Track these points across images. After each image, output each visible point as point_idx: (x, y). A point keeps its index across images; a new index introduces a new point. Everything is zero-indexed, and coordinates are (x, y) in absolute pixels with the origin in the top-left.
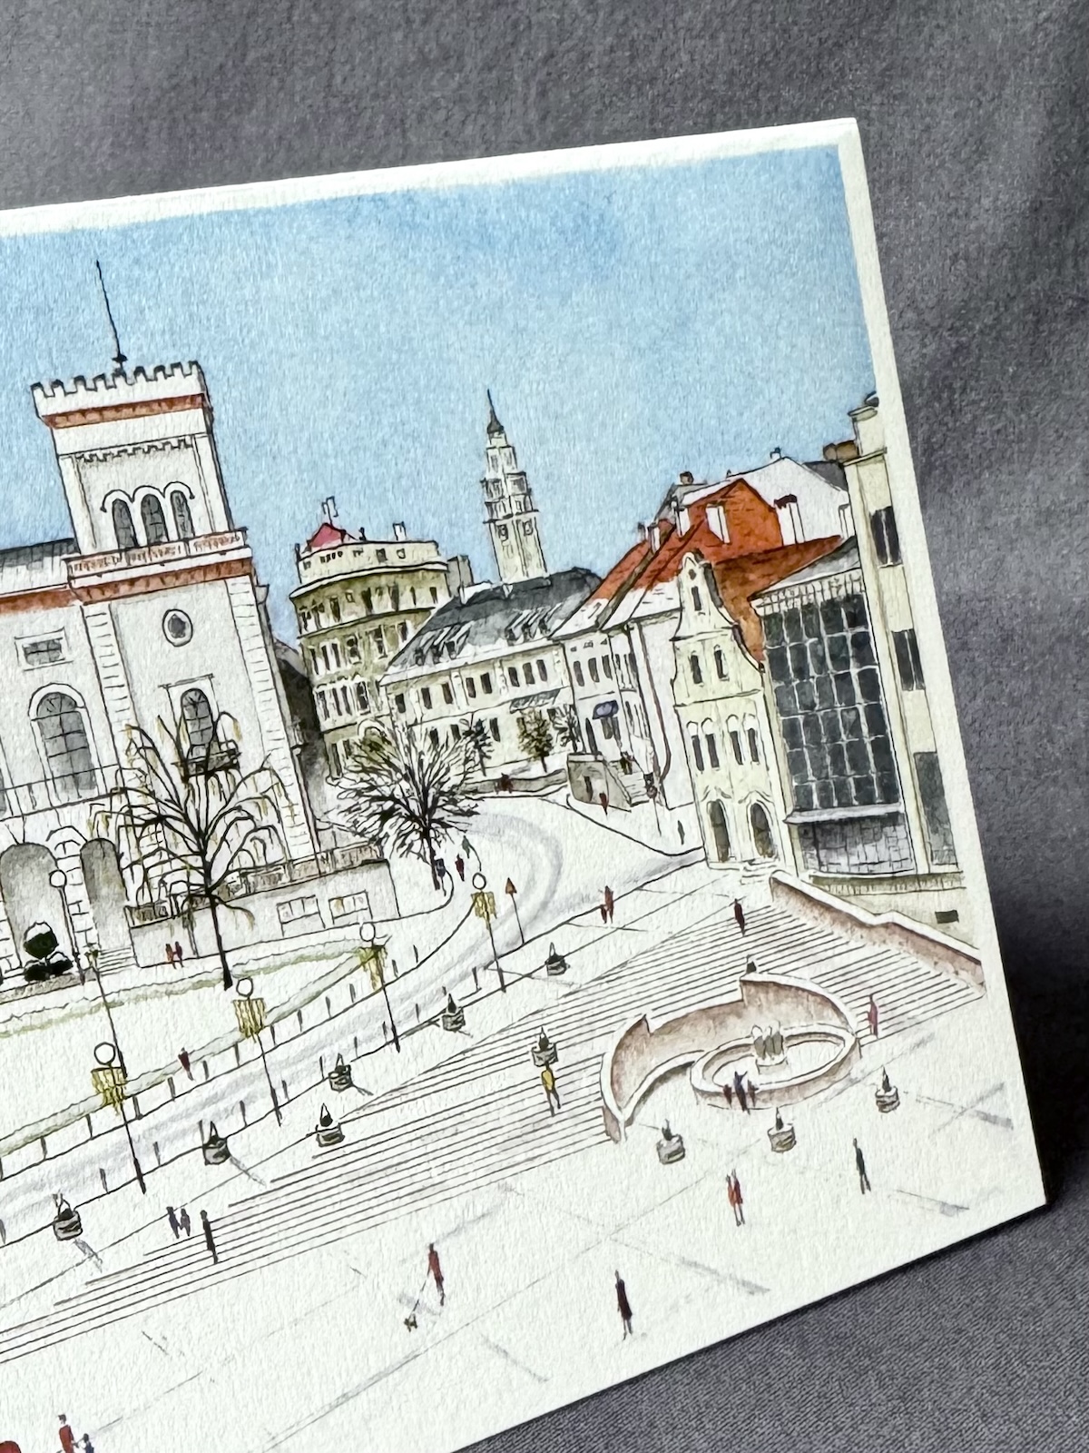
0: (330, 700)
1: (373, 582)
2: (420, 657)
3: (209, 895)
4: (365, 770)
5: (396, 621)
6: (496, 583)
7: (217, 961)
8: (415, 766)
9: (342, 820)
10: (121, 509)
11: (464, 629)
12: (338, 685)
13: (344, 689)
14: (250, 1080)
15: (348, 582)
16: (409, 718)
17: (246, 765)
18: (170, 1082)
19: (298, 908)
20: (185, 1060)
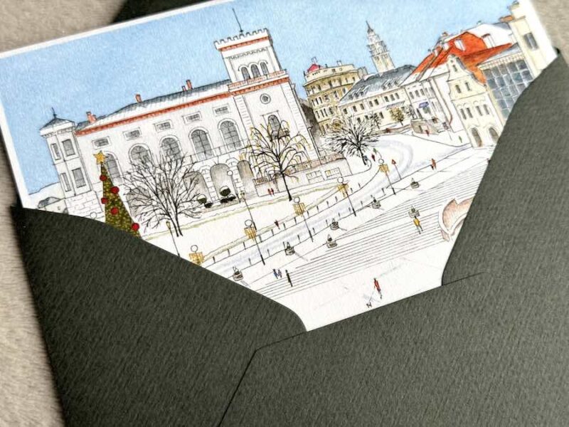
0: (320, 114)
1: (331, 79)
2: (351, 97)
3: (283, 174)
4: (334, 132)
5: (341, 88)
6: (377, 73)
7: (286, 193)
8: (353, 129)
9: (328, 147)
10: (244, 70)
11: (366, 87)
12: (322, 109)
13: (325, 109)
14: (300, 228)
15: (323, 79)
16: (348, 115)
17: (292, 134)
18: (272, 230)
19: (314, 175)
20: (277, 223)
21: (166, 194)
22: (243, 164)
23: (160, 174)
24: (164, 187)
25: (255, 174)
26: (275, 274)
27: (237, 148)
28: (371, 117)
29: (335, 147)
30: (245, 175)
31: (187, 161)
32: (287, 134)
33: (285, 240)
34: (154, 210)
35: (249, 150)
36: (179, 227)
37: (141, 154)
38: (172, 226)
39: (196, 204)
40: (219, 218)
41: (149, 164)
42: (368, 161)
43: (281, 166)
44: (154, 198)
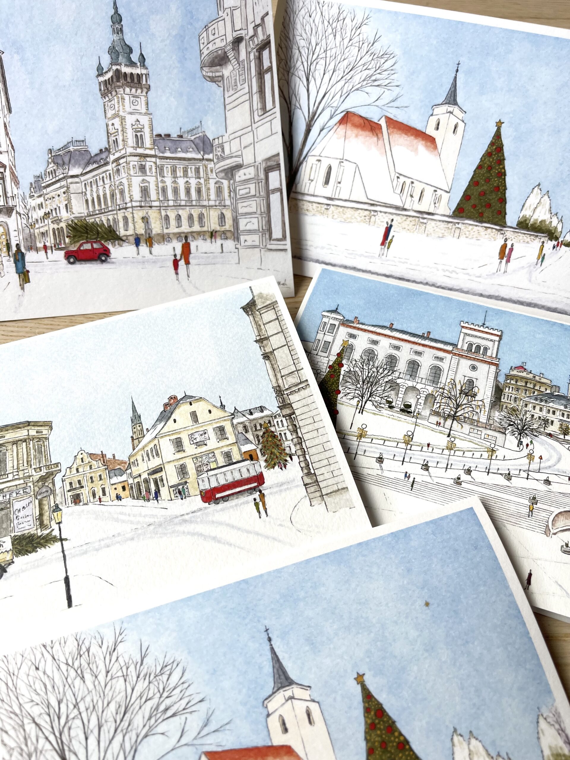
0: (506, 397)
1: (529, 381)
2: (536, 399)
3: (454, 417)
4: (509, 413)
5: (533, 390)
6: (566, 395)
7: (449, 431)
8: (524, 419)
9: (498, 420)
10: (471, 345)
11: (552, 400)
13: (511, 396)
14: (443, 458)
15: (522, 378)
16: (527, 409)
17: (477, 398)
18: (422, 447)
19: (476, 431)
20: (429, 445)
21: (369, 385)
22: (431, 396)
23: (374, 372)
24: (371, 380)
25: (435, 407)
26: (406, 476)
27: (434, 385)
28: (543, 420)
29: (503, 423)
30: (428, 404)
31: (396, 374)
32: (474, 395)
33: (427, 459)
34: (356, 390)
35: (441, 390)
36: (364, 408)
37: (370, 355)
38: (360, 405)
39: (384, 401)
40: (393, 419)
41: (371, 363)
42: (522, 446)
43: (456, 412)
44: (361, 383)
